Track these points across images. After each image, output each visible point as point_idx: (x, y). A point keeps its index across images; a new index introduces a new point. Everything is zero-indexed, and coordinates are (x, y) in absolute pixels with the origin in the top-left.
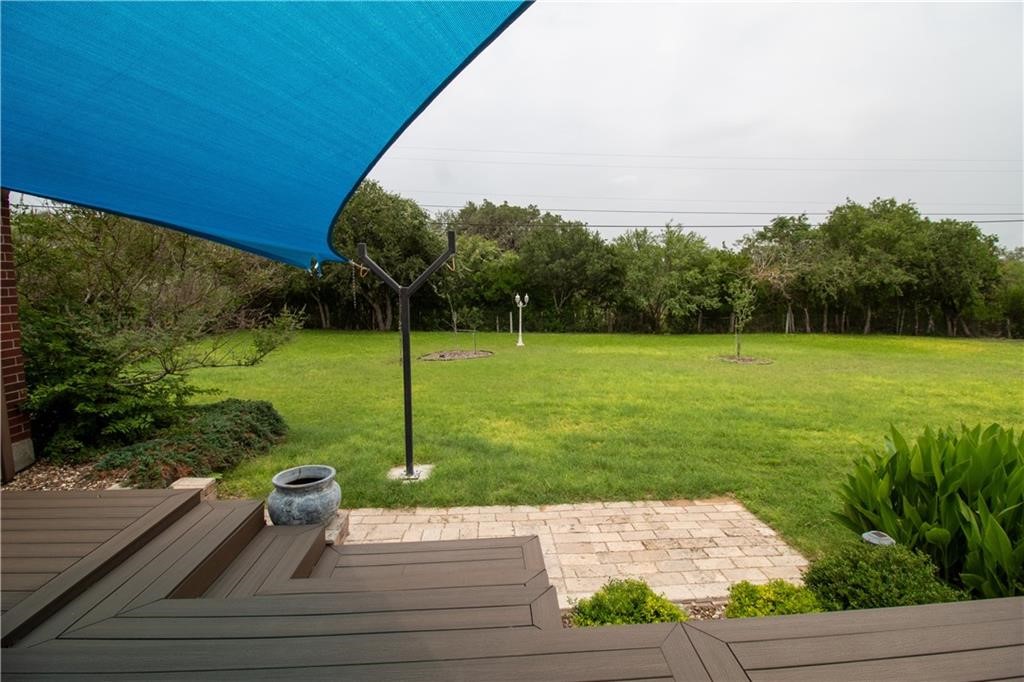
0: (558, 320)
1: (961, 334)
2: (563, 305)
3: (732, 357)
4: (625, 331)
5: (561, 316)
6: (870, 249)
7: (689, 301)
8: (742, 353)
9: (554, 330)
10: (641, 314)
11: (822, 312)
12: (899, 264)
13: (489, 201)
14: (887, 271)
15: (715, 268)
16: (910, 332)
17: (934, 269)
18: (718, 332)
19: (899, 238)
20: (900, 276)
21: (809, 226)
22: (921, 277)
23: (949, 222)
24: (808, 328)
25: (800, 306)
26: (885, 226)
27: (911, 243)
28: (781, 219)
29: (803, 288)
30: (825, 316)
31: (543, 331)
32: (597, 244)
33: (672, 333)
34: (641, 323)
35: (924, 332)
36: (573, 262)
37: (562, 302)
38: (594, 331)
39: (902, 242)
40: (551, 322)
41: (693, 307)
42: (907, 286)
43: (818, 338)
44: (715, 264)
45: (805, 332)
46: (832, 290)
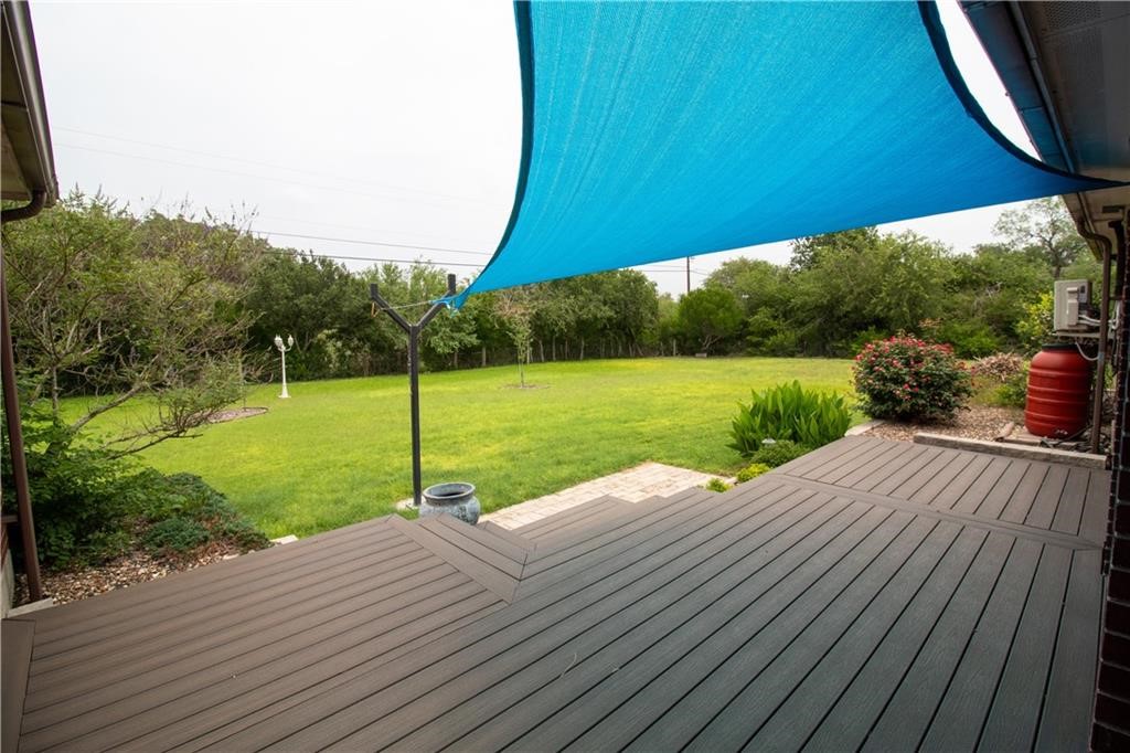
0: (305, 366)
1: (637, 356)
2: (309, 349)
3: (517, 386)
4: (383, 374)
5: (307, 361)
6: (585, 291)
7: (453, 339)
8: (524, 380)
9: (300, 378)
10: (395, 354)
11: (551, 343)
12: (605, 302)
13: (159, 212)
14: (597, 307)
16: (609, 357)
17: (623, 306)
18: (472, 367)
20: (607, 312)
22: (617, 313)
24: (543, 358)
25: (536, 339)
29: (540, 322)
30: (554, 347)
32: (345, 278)
33: (432, 372)
34: (399, 363)
35: (617, 356)
36: (323, 299)
37: (307, 345)
38: (349, 376)
40: (296, 369)
41: (456, 344)
42: (610, 319)
43: (549, 365)
45: (541, 361)
46: (562, 324)
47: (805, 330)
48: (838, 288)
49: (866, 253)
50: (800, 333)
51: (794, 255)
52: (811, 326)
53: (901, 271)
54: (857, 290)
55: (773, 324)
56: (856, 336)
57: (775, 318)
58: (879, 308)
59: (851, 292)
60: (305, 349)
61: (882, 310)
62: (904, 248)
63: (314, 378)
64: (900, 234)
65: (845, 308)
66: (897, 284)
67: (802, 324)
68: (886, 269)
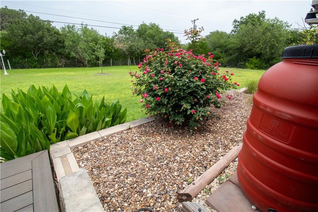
0: (37, 63)
3: (100, 73)
5: (38, 61)
6: (148, 39)
7: (92, 54)
8: (103, 72)
9: (35, 67)
10: (76, 60)
11: (139, 59)
12: (155, 44)
14: (152, 46)
15: (101, 42)
18: (107, 66)
19: (155, 35)
21: (133, 30)
23: (168, 32)
24: (135, 64)
25: (132, 56)
26: (151, 31)
27: (157, 37)
28: (124, 26)
29: (131, 50)
30: (139, 60)
31: (29, 68)
33: (90, 67)
36: (36, 37)
37: (37, 55)
38: (56, 67)
39: (156, 37)
40: (32, 64)
44: (101, 41)
47: (231, 57)
48: (244, 41)
49: (258, 27)
50: (229, 58)
51: (233, 29)
52: (233, 56)
53: (269, 34)
54: (251, 42)
55: (221, 55)
56: (248, 60)
57: (222, 52)
58: (258, 49)
59: (249, 43)
60: (36, 56)
61: (259, 50)
62: (273, 26)
63: (40, 68)
64: (272, 19)
65: (246, 49)
66: (266, 40)
67: (231, 55)
68: (264, 33)
